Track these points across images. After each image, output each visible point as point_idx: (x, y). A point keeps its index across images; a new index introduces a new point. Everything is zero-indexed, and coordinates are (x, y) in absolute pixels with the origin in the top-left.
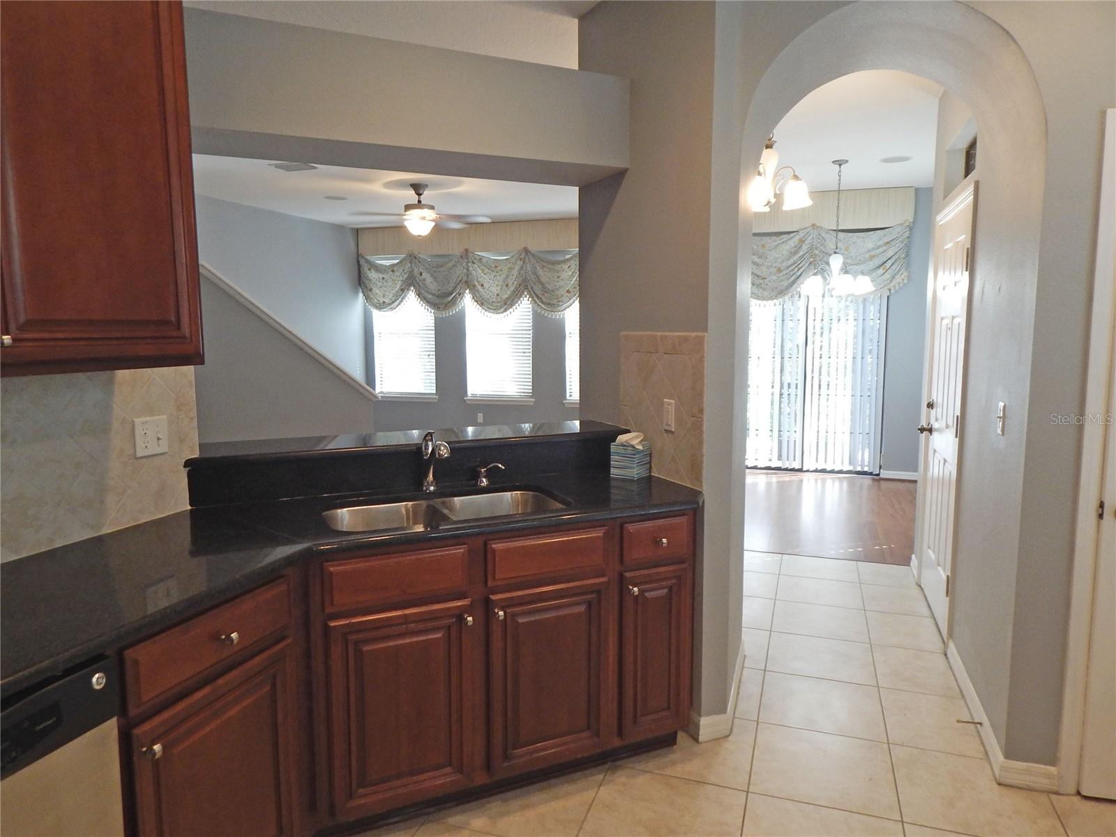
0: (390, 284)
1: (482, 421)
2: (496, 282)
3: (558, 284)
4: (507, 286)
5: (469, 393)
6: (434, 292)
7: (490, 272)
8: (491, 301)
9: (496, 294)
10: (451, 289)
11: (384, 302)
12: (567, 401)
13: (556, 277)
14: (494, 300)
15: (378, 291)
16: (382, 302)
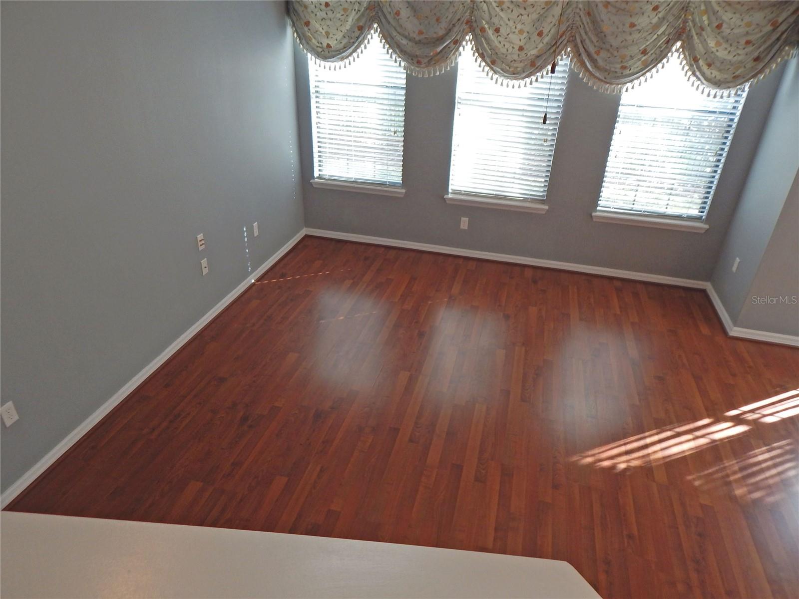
0: (339, 16)
1: (466, 228)
2: (519, 26)
3: (629, 38)
4: (540, 34)
5: (451, 188)
6: (412, 35)
7: (511, 6)
8: (509, 58)
9: (517, 48)
10: (441, 33)
11: (329, 46)
12: (598, 214)
13: (627, 25)
14: (516, 57)
15: (317, 26)
16: (325, 45)
